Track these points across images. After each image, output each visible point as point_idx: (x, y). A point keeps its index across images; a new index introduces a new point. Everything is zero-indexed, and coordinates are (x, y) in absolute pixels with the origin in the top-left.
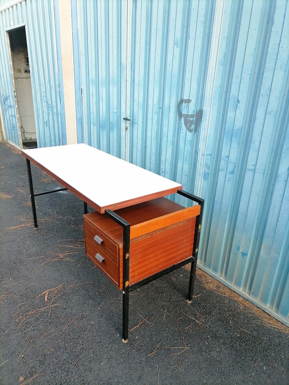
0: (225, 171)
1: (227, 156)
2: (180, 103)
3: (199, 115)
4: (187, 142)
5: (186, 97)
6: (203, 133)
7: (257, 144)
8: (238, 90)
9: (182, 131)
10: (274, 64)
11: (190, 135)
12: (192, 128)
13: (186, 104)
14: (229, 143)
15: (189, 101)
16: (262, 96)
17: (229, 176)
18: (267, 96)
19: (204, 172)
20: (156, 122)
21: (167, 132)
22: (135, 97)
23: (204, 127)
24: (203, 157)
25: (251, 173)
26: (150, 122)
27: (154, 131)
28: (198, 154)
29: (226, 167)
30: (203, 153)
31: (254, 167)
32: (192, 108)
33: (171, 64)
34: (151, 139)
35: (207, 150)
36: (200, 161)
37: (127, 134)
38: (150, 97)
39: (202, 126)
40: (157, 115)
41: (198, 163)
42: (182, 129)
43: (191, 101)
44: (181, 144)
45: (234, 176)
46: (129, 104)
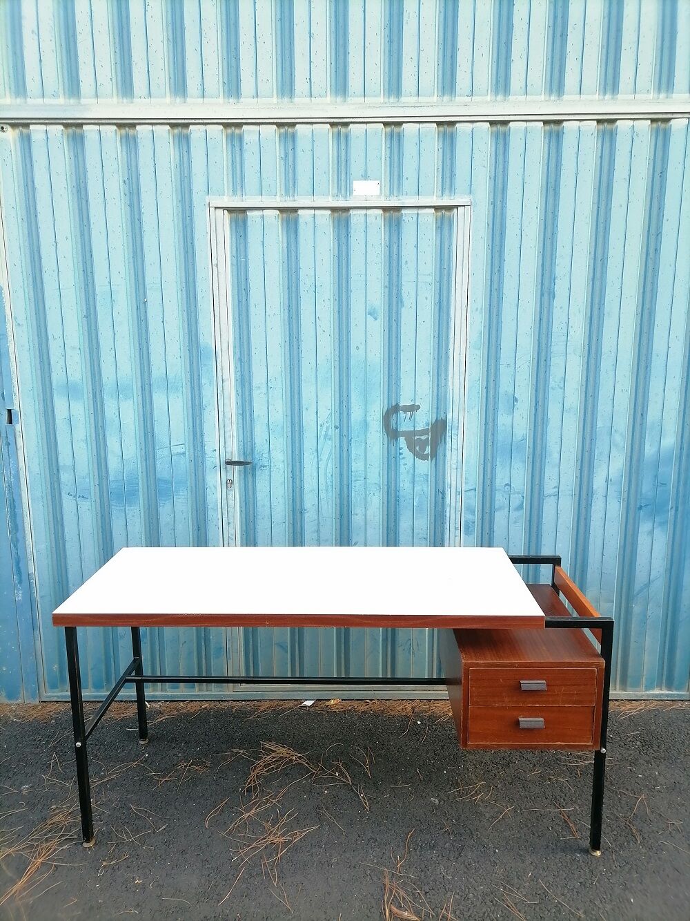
0: (507, 509)
1: (506, 485)
2: (393, 411)
3: (439, 429)
4: (417, 479)
5: (405, 401)
6: (454, 457)
7: (556, 455)
8: (512, 384)
9: (402, 462)
10: (564, 347)
11: (424, 466)
12: (426, 452)
13: (408, 413)
14: (508, 464)
15: (414, 408)
16: (552, 388)
17: (514, 514)
18: (561, 388)
19: (466, 521)
20: (330, 455)
21: (364, 469)
22: (255, 414)
23: (454, 446)
24: (459, 497)
25: (553, 499)
26: (312, 457)
27: (326, 474)
28: (443, 494)
29: (506, 502)
30: (459, 490)
31: (556, 490)
32: (423, 419)
33: (362, 347)
34: (316, 491)
35: (466, 483)
36: (453, 504)
37: (230, 497)
38: (307, 409)
39: (448, 445)
40: (330, 442)
41: (448, 510)
42: (403, 458)
43: (419, 407)
44: (405, 484)
45: (524, 513)
46: (233, 429)
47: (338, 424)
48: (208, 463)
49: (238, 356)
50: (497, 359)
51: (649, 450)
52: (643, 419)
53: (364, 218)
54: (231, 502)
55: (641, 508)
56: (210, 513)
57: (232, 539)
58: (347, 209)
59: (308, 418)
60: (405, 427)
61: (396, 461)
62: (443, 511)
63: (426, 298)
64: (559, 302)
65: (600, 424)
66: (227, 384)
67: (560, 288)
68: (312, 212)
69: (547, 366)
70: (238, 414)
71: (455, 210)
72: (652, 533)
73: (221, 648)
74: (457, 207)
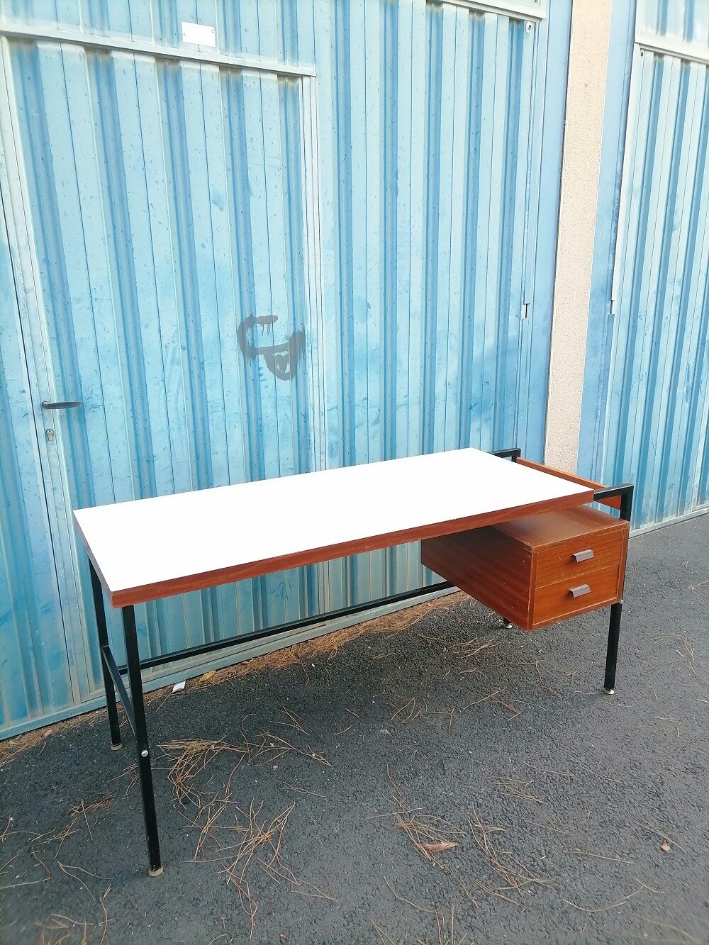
0: (366, 425)
1: (364, 399)
2: (248, 324)
3: (298, 342)
4: (279, 402)
5: (261, 312)
6: (315, 373)
7: (405, 363)
8: (365, 289)
9: (263, 384)
11: (285, 387)
12: (286, 371)
13: (266, 326)
14: (365, 376)
15: (271, 320)
16: (400, 292)
17: (372, 429)
18: (407, 292)
19: (330, 443)
20: (180, 384)
21: (221, 397)
22: (78, 336)
23: (315, 362)
24: (322, 417)
25: (404, 408)
26: (158, 388)
27: (176, 408)
28: (306, 416)
29: (365, 418)
30: (322, 410)
31: (407, 398)
32: (281, 333)
33: (208, 245)
34: (166, 432)
35: (328, 402)
36: (317, 426)
37: (53, 453)
38: (146, 326)
39: (309, 361)
40: (177, 367)
41: (312, 433)
42: (264, 380)
43: (276, 318)
44: (268, 411)
45: (379, 427)
46: (48, 360)
47: (185, 344)
48: (15, 410)
49: (43, 256)
50: (350, 261)
51: (477, 351)
52: (470, 321)
53: (198, 75)
54: (54, 460)
55: (471, 408)
56: (25, 479)
57: (61, 510)
58: (175, 60)
59: (149, 338)
60: (263, 342)
61: (255, 384)
62: (307, 436)
63: (276, 187)
64: (402, 198)
65: (439, 328)
66: (31, 295)
67: (402, 183)
68: (130, 56)
69: (394, 268)
70: (51, 338)
71: (300, 80)
72: (480, 430)
73: (60, 653)
74: (302, 76)
